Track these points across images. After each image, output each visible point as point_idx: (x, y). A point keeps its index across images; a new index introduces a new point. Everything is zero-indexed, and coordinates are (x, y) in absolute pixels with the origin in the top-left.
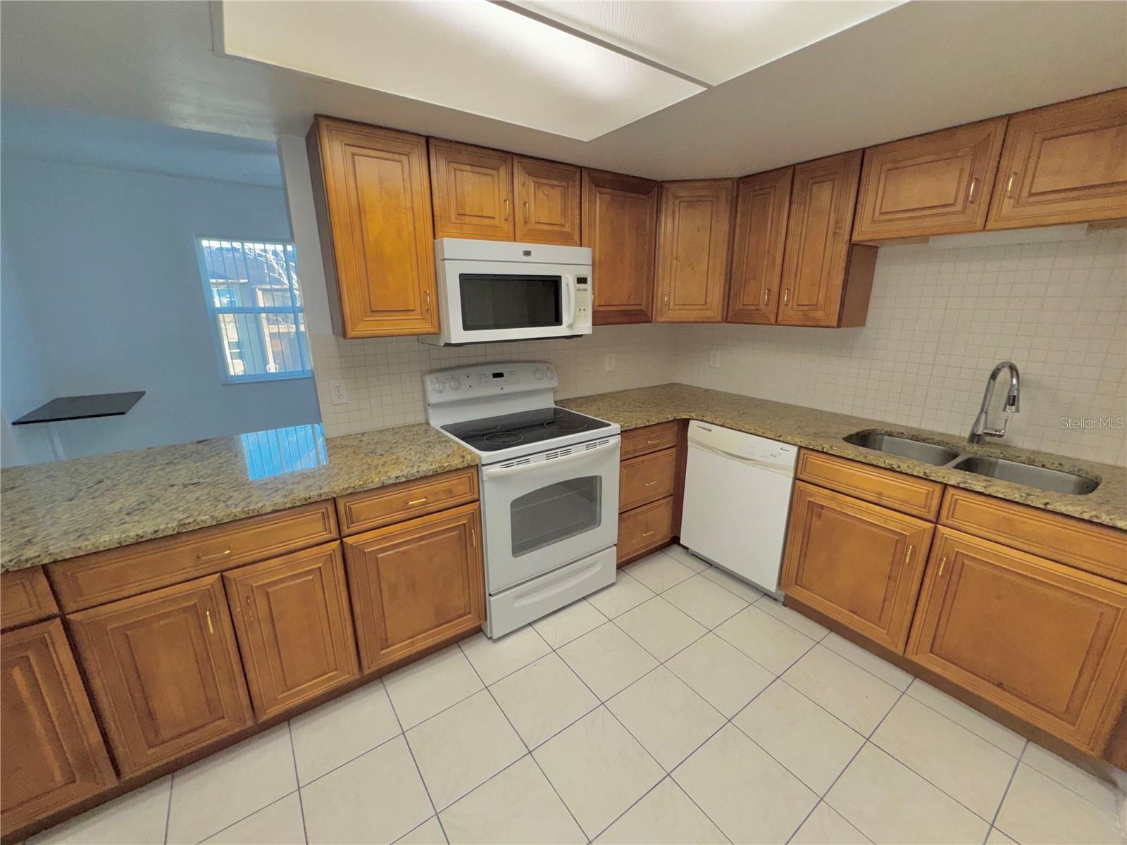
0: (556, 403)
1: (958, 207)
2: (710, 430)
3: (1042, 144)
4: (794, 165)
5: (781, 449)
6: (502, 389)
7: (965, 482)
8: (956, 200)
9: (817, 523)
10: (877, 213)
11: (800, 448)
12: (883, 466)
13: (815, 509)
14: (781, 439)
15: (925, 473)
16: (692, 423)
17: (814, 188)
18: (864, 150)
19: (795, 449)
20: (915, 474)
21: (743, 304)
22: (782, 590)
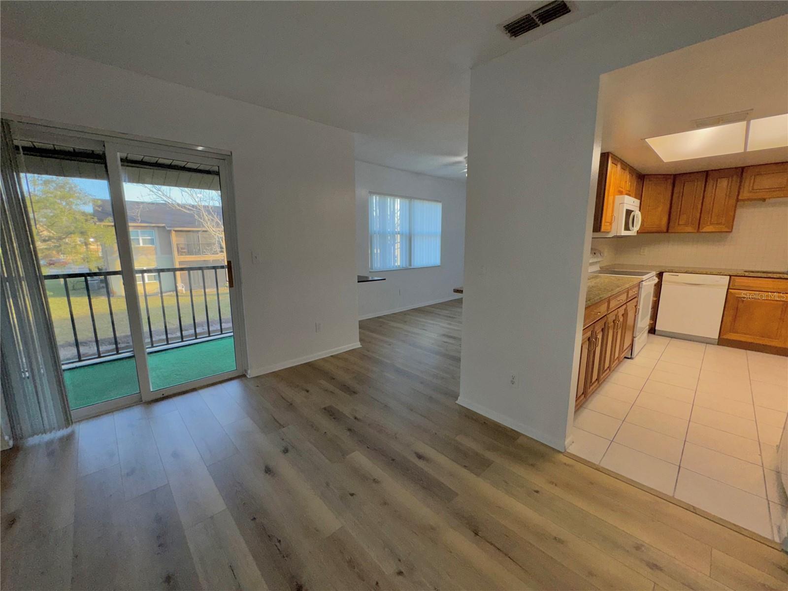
0: (600, 268)
2: (678, 276)
4: (707, 171)
5: (721, 278)
9: (741, 305)
10: (751, 189)
11: (730, 276)
13: (739, 300)
14: (721, 274)
16: (664, 274)
17: (719, 180)
18: (743, 167)
19: (729, 277)
21: (679, 224)
22: (721, 337)
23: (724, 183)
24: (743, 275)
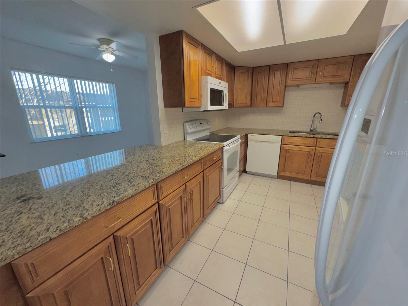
0: (210, 132)
1: (310, 78)
2: (256, 136)
3: (325, 67)
4: (270, 65)
5: (278, 137)
6: (203, 128)
7: (322, 136)
8: (309, 77)
9: (288, 154)
10: (292, 79)
11: (282, 136)
12: (304, 136)
13: (287, 151)
14: (278, 135)
15: (313, 136)
16: (249, 135)
17: (276, 71)
18: (288, 63)
19: (281, 136)
20: (311, 137)
21: (256, 102)
22: (279, 174)
23: (278, 74)
24: (288, 135)
